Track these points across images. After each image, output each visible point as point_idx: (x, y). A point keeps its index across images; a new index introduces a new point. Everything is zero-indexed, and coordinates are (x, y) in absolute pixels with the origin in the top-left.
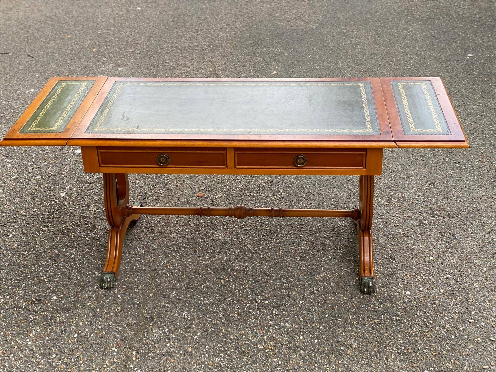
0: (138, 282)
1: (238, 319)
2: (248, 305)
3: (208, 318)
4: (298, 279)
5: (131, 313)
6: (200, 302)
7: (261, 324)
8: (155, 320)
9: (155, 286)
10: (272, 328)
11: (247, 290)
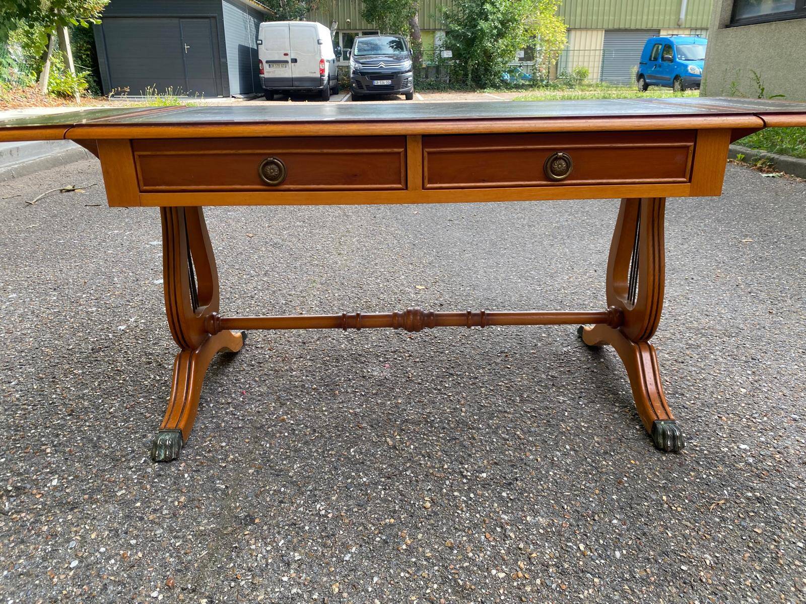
0: (228, 447)
1: (433, 512)
2: (447, 482)
3: (370, 512)
4: (530, 432)
5: (207, 508)
6: (349, 481)
7: (484, 521)
8: (257, 521)
9: (260, 454)
10: (511, 529)
11: (440, 453)
